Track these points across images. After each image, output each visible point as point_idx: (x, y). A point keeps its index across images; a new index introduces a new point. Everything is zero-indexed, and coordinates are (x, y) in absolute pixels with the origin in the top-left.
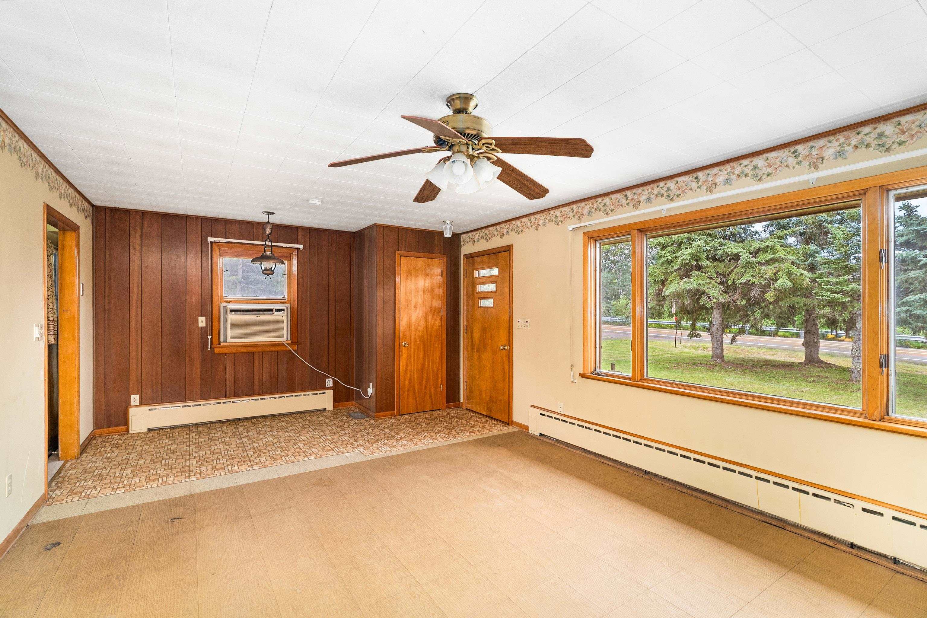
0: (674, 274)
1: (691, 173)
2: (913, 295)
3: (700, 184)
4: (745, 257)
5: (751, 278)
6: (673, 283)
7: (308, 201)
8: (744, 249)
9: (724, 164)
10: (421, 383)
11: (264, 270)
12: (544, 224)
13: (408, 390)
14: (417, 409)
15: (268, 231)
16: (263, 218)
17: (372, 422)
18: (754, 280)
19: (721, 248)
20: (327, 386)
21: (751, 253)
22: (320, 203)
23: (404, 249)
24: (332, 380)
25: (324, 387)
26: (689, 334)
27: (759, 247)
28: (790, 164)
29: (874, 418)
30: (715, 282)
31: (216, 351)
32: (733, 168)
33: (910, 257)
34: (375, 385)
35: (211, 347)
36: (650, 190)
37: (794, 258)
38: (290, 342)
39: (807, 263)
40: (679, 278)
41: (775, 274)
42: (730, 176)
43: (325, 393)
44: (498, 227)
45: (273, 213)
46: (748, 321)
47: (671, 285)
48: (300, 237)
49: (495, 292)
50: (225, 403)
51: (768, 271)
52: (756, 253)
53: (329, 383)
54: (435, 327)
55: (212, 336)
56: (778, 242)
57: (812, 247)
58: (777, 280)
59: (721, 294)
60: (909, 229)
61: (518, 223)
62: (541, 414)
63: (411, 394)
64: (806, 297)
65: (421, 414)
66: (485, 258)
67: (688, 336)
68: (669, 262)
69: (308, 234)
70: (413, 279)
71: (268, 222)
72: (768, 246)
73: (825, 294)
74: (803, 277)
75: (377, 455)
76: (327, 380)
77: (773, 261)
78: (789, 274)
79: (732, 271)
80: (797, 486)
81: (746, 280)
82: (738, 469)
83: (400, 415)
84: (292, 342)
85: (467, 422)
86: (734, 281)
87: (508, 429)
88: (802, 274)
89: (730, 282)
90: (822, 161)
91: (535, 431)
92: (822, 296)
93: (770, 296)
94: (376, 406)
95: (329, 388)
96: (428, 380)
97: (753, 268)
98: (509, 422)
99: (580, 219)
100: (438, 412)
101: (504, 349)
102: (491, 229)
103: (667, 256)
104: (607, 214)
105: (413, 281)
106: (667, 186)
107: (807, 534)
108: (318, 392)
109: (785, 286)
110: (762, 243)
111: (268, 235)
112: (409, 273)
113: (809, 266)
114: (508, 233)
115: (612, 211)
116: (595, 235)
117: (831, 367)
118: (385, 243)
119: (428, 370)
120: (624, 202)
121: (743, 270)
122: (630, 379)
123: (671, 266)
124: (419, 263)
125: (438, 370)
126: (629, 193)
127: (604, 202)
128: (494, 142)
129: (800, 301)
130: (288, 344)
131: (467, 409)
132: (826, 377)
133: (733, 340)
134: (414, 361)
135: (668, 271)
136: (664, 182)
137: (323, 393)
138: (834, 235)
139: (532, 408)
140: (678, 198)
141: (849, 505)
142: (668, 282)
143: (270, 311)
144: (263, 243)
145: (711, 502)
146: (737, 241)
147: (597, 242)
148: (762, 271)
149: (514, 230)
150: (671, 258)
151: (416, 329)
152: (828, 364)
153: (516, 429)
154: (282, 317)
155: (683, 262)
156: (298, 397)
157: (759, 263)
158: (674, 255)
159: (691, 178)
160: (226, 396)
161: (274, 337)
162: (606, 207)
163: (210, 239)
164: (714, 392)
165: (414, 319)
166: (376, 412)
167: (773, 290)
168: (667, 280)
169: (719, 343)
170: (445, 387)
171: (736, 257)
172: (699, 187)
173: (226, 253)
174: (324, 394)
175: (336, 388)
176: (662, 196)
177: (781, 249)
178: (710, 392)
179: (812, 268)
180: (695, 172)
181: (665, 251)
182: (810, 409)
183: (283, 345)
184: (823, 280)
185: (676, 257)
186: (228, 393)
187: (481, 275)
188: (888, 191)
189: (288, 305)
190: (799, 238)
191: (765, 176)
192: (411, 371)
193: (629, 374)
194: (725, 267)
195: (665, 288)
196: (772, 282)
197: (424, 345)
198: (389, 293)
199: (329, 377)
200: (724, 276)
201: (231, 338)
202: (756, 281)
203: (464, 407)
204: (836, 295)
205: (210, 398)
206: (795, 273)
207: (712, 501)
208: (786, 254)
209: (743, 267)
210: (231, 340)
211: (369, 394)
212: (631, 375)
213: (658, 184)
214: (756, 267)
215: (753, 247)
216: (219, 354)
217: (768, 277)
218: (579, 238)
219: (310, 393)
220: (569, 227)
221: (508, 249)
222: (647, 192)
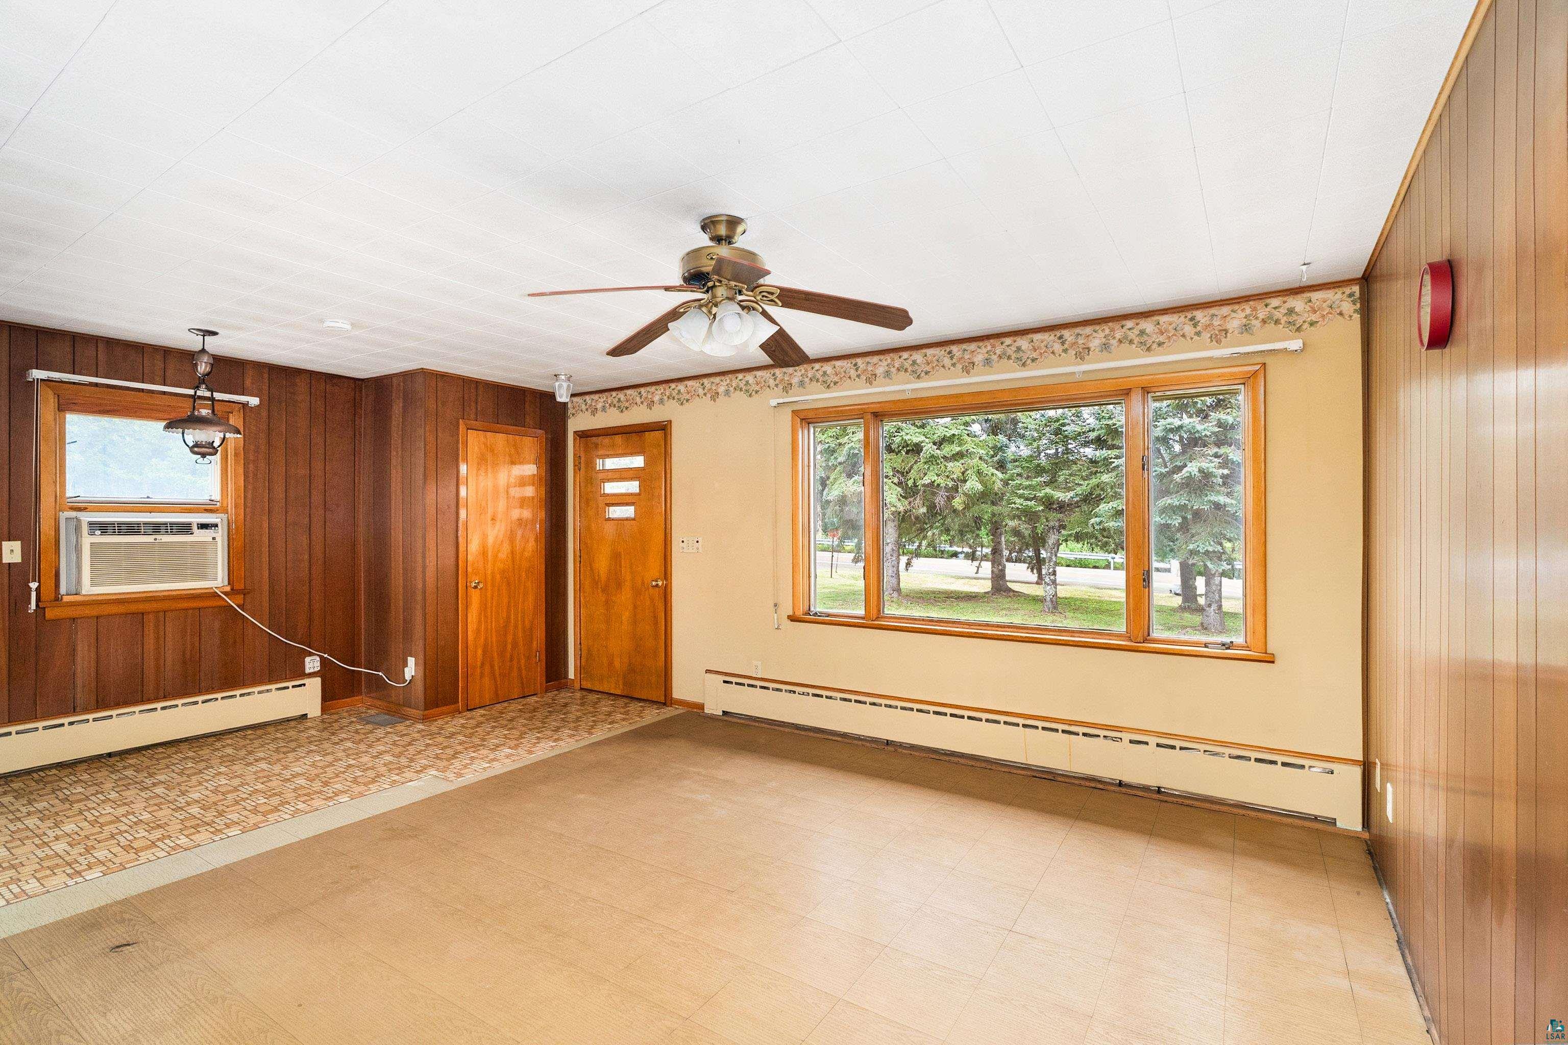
0: (838, 469)
1: (943, 346)
2: (1105, 503)
3: (954, 361)
4: (929, 449)
5: (936, 478)
6: (838, 482)
7: (322, 321)
8: (926, 438)
9: (983, 340)
10: (502, 653)
11: (194, 446)
12: (727, 393)
13: (483, 664)
14: (497, 695)
15: (203, 368)
16: (194, 343)
17: (421, 726)
18: (939, 480)
19: (899, 434)
20: (307, 671)
21: (935, 444)
22: (348, 327)
23: (473, 416)
24: (318, 659)
25: (303, 675)
26: (855, 558)
27: (945, 436)
28: (1056, 351)
29: (1138, 640)
30: (892, 482)
31: (50, 614)
32: (993, 346)
33: (1103, 457)
34: (421, 662)
35: (37, 605)
36: (889, 361)
37: (983, 451)
38: (228, 589)
39: (995, 459)
40: (845, 475)
41: (963, 473)
42: (991, 355)
43: (304, 685)
44: (643, 390)
45: (214, 333)
46: (925, 537)
47: (836, 486)
48: (248, 382)
49: (639, 494)
50: (71, 724)
51: (955, 468)
52: (941, 444)
53: (312, 664)
54: (526, 554)
55: (39, 582)
56: (964, 429)
57: (1002, 438)
58: (965, 481)
59: (899, 500)
60: (1101, 423)
61: (681, 387)
62: (725, 682)
63: (487, 668)
64: (993, 503)
65: (505, 704)
66: (618, 439)
67: (853, 561)
68: (831, 452)
69: (266, 376)
70: (490, 470)
71: (203, 351)
72: (954, 435)
73: (1018, 501)
74: (994, 478)
75: (470, 777)
76: (308, 659)
77: (959, 456)
78: (979, 473)
79: (911, 467)
80: (1066, 728)
81: (930, 481)
82: (1002, 718)
83: (468, 710)
84: (232, 589)
85: (596, 708)
86: (915, 482)
87: (668, 712)
88: (992, 475)
89: (910, 483)
90: (1088, 352)
91: (713, 708)
92: (1015, 503)
93: (958, 502)
94: (425, 698)
95: (311, 675)
96: (515, 645)
97: (938, 464)
98: (667, 700)
99: (785, 390)
100: (535, 698)
101: (657, 585)
102: (629, 392)
103: (828, 443)
104: (828, 387)
105: (489, 475)
106: (913, 358)
107: (1076, 782)
108: (290, 684)
109: (976, 489)
110: (947, 430)
111: (204, 375)
112: (482, 460)
113: (998, 463)
114: (661, 401)
115: (835, 383)
116: (811, 415)
117: (1019, 596)
118: (439, 404)
119: (516, 627)
120: (853, 373)
121: (926, 467)
122: (863, 618)
123: (832, 457)
124: (500, 440)
125: (531, 629)
126: (859, 361)
127: (823, 369)
128: (779, 291)
129: (987, 510)
130: (226, 593)
131: (582, 689)
132: (1017, 609)
133: (908, 564)
134: (492, 613)
135: (830, 464)
136: (908, 352)
137: (300, 686)
138: (1025, 425)
139: (708, 675)
140: (927, 376)
141: (1117, 739)
142: (831, 480)
143: (185, 528)
144: (191, 392)
145: (973, 766)
146: (917, 426)
147: (810, 425)
148: (949, 469)
149: (674, 398)
150: (833, 445)
151: (496, 556)
152: (1017, 592)
153: (681, 710)
154: (214, 538)
155: (852, 452)
156: (246, 698)
157: (945, 457)
158: (838, 441)
159: (943, 352)
160: (74, 711)
161: (195, 580)
162: (826, 378)
163: (37, 374)
164: (972, 627)
165: (491, 540)
166: (425, 709)
167: (962, 495)
168: (828, 478)
169: (895, 569)
170: (544, 657)
171: (916, 449)
172: (954, 365)
173: (72, 406)
174: (303, 687)
175: (326, 673)
176: (906, 370)
177: (969, 439)
178: (968, 627)
179: (1001, 466)
180: (948, 345)
181: (826, 435)
182: (1078, 637)
183: (215, 595)
184: (1015, 482)
185: (840, 444)
186: (79, 702)
187: (607, 467)
188: (1148, 393)
189: (224, 516)
190: (984, 425)
191: (1029, 361)
192: (486, 629)
193: (861, 612)
194: (903, 461)
195: (827, 490)
196: (959, 484)
197: (509, 584)
198: (447, 494)
199: (311, 654)
200: (902, 474)
201: (92, 585)
202: (942, 481)
203: (577, 686)
204: (1029, 503)
205: (34, 717)
206: (986, 472)
207: (973, 763)
208: (975, 447)
209: (925, 463)
210: (89, 589)
211: (408, 677)
212: (864, 613)
213: (901, 354)
214: (941, 462)
215: (937, 435)
216: (56, 622)
217: (955, 476)
218: (786, 417)
219: (273, 687)
220: (771, 401)
221: (664, 428)
222: (885, 363)
